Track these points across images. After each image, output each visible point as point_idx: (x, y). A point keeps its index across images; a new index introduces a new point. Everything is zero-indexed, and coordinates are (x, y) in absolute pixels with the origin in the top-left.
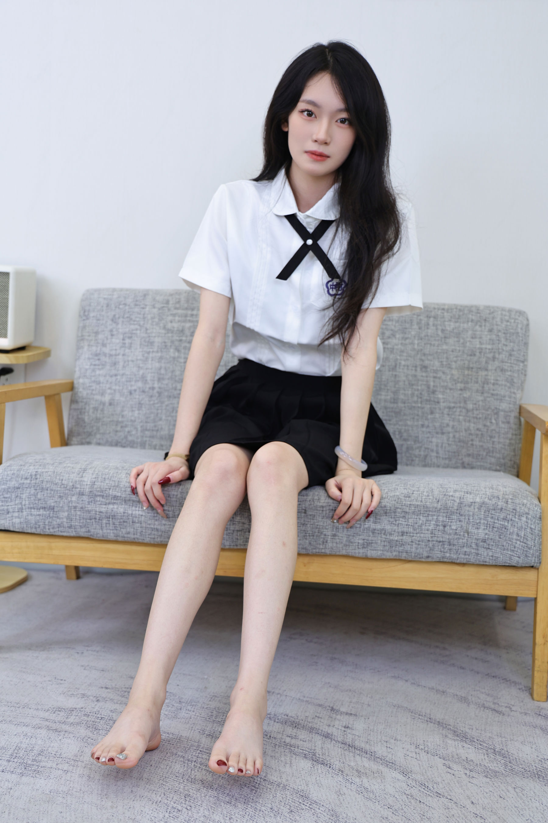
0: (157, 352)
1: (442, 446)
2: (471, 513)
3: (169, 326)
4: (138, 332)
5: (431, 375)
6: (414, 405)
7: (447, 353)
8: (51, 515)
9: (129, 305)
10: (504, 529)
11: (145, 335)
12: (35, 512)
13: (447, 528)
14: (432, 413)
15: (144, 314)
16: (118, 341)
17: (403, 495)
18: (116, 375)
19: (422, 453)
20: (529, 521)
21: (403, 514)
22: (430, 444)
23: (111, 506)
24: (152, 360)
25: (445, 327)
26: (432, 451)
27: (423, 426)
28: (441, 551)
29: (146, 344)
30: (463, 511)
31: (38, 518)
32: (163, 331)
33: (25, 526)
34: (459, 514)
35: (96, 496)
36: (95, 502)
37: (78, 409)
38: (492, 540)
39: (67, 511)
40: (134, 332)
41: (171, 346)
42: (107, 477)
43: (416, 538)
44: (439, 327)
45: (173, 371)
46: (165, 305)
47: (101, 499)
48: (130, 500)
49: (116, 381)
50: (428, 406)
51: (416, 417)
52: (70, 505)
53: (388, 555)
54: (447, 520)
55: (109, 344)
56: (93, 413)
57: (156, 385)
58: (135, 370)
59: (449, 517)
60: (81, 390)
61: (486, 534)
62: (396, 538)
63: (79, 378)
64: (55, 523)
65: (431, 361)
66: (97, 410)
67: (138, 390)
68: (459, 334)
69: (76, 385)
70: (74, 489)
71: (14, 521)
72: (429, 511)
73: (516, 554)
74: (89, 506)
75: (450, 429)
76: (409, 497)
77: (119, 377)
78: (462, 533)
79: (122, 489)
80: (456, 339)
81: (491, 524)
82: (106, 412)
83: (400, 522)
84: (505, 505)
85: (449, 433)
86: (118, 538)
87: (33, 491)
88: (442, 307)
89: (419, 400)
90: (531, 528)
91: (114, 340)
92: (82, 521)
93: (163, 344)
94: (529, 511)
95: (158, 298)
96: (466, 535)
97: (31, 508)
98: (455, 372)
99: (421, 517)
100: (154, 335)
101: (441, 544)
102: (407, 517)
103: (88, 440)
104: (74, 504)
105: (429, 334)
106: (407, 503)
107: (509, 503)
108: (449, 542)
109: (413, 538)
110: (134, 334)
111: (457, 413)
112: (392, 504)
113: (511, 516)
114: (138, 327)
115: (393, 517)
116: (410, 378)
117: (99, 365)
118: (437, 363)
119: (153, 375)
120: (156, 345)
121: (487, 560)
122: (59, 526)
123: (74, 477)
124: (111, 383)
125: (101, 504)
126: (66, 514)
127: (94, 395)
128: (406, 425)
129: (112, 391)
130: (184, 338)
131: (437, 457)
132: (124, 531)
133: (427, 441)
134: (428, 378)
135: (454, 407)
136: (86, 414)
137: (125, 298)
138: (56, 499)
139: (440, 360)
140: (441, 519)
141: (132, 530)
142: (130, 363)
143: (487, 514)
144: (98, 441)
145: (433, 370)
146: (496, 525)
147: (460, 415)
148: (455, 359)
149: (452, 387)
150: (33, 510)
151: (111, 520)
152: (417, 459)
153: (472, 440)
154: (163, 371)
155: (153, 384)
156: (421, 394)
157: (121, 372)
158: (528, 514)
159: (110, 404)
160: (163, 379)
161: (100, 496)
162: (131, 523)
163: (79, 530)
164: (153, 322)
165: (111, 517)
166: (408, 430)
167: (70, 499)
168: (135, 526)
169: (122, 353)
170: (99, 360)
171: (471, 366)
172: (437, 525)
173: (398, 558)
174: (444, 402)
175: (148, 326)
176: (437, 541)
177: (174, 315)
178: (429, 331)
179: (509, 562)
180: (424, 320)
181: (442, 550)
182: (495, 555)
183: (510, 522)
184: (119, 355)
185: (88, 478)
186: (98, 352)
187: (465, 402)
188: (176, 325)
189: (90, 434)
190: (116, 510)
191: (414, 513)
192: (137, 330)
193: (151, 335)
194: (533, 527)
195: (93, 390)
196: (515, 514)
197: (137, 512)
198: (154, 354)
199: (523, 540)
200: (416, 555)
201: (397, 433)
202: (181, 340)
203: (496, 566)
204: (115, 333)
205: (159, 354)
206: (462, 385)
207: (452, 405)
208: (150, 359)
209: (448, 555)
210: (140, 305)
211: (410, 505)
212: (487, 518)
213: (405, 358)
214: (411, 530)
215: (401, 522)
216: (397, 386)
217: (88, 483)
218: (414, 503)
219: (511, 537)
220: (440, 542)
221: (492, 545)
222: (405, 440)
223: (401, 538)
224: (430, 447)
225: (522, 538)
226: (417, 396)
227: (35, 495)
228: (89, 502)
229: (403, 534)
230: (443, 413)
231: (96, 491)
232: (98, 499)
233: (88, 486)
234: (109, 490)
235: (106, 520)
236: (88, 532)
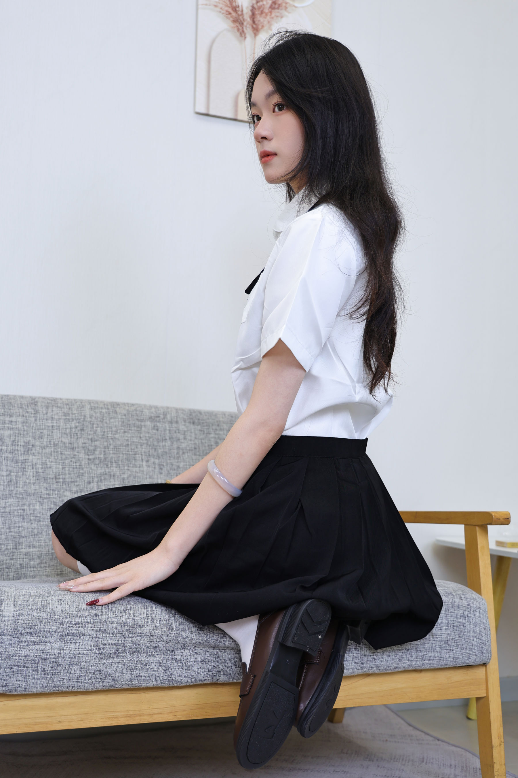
10: (462, 627)
20: (482, 616)
23: (42, 646)
28: (408, 659)
35: (22, 634)
36: (20, 642)
38: (453, 640)
42: (35, 607)
47: (29, 638)
48: (68, 636)
61: (448, 634)
73: (474, 652)
74: (10, 649)
79: (58, 621)
81: (451, 623)
84: (460, 601)
86: (46, 689)
90: (483, 623)
94: (480, 605)
107: (463, 599)
113: (467, 612)
121: (449, 662)
125: (28, 645)
132: (56, 678)
141: (68, 675)
143: (447, 613)
146: (456, 624)
151: (40, 665)
158: (479, 608)
161: (26, 633)
162: (67, 666)
165: (41, 661)
168: (72, 669)
179: (467, 661)
182: (455, 656)
183: (466, 619)
190: (49, 651)
194: (485, 621)
196: (470, 610)
197: (77, 651)
199: (479, 636)
203: (454, 668)
209: (413, 663)
212: (447, 617)
217: (11, 618)
219: (468, 634)
221: (454, 646)
225: (478, 635)
228: (11, 644)
231: (22, 627)
232: (24, 638)
233: (10, 622)
234: (39, 624)
235: (33, 666)
236: (5, 686)
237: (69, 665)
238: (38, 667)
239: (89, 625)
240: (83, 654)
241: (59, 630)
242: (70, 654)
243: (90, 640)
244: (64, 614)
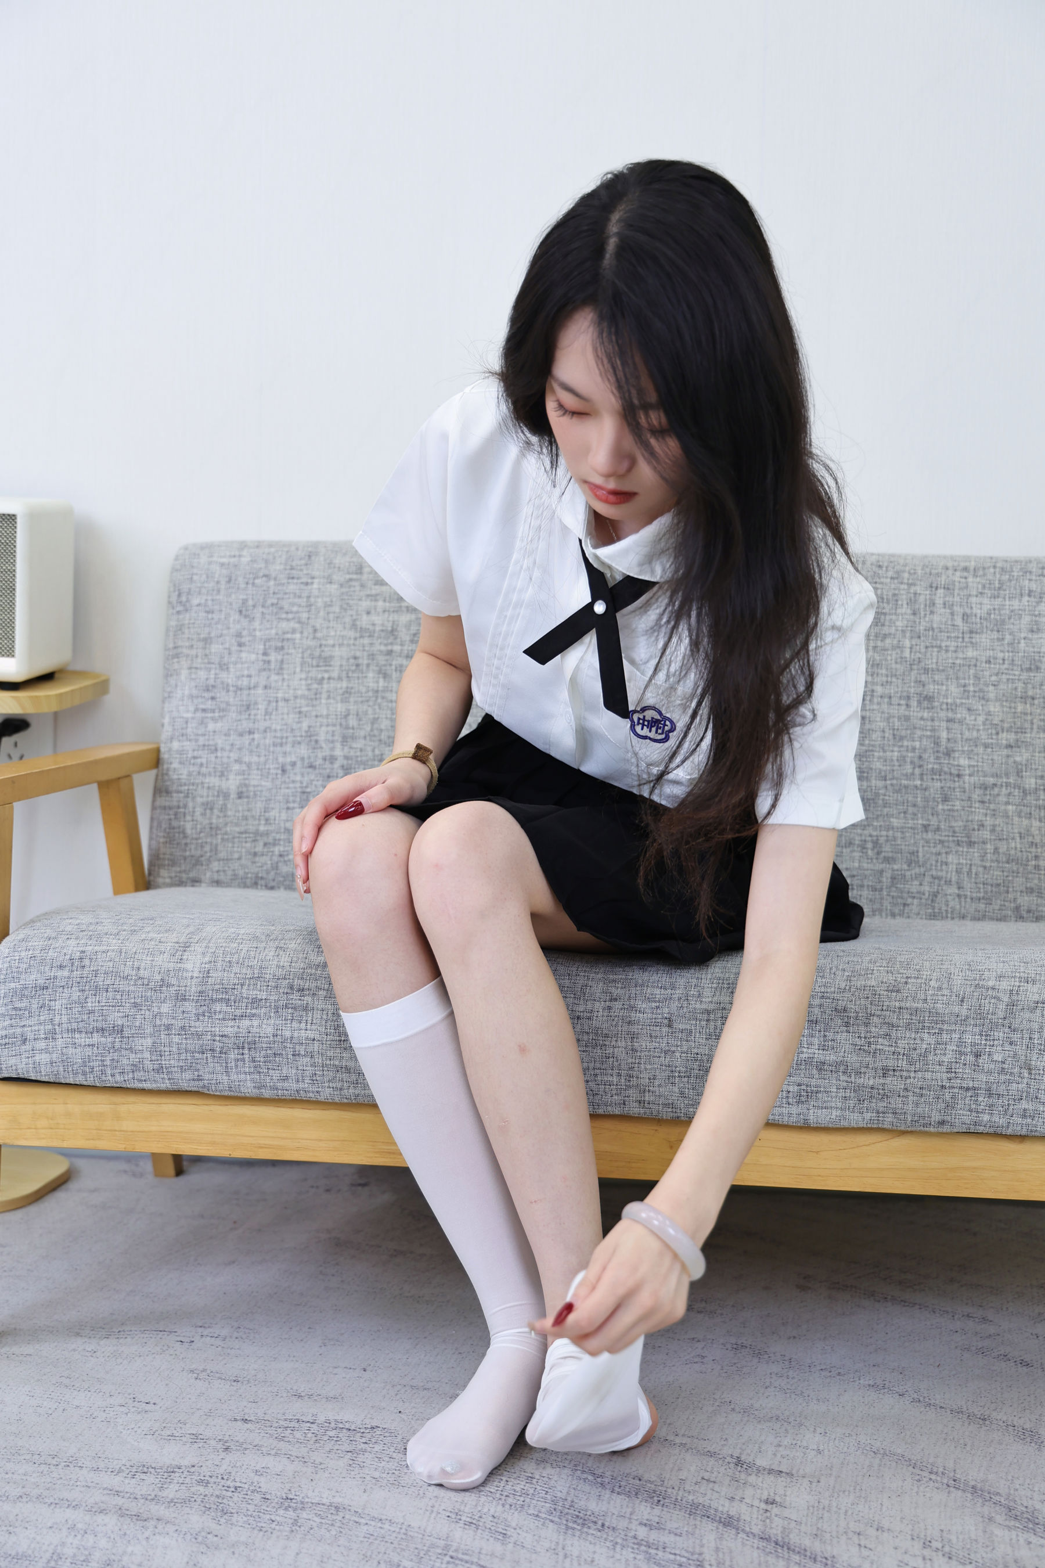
0: (340, 678)
1: (969, 873)
2: (1036, 1026)
3: (364, 621)
4: (298, 636)
5: (943, 714)
6: (905, 782)
7: (976, 666)
8: (117, 1045)
9: (275, 579)
11: (311, 643)
12: (81, 1039)
13: (983, 1060)
14: (946, 799)
15: (309, 597)
16: (253, 657)
17: (884, 987)
18: (250, 732)
19: (926, 888)
21: (885, 1029)
22: (944, 867)
23: (246, 1023)
24: (329, 697)
25: (972, 608)
26: (949, 882)
27: (926, 828)
28: (970, 1110)
29: (315, 663)
30: (1018, 1021)
31: (88, 1051)
32: (352, 634)
33: (61, 1069)
34: (1009, 1027)
35: (213, 1000)
36: (212, 1013)
37: (170, 808)
39: (151, 1035)
40: (289, 636)
41: (368, 665)
42: (234, 959)
43: (916, 1080)
44: (956, 609)
45: (374, 721)
46: (354, 576)
47: (224, 1008)
48: (286, 1007)
49: (250, 744)
50: (938, 784)
51: (911, 810)
52: (158, 1022)
53: (855, 1119)
54: (983, 1042)
55: (235, 663)
56: (203, 814)
57: (338, 752)
58: (291, 719)
59: (986, 1036)
60: (175, 765)
62: (871, 1083)
63: (172, 739)
64: (125, 1061)
65: (942, 684)
66: (211, 809)
67: (299, 764)
68: (1003, 622)
69: (165, 756)
70: (164, 988)
71: (37, 1058)
72: (943, 1022)
74: (197, 1024)
75: (986, 834)
76: (898, 991)
77: (256, 736)
78: (1016, 1070)
79: (270, 984)
80: (995, 635)
82: (229, 813)
83: (878, 1047)
85: (984, 843)
86: (263, 1091)
87: (76, 995)
88: (963, 564)
89: (917, 771)
91: (244, 655)
92: (183, 1057)
93: (352, 661)
95: (338, 560)
96: (1026, 1075)
97: (73, 1031)
98: (994, 708)
99: (926, 1035)
100: (331, 642)
101: (969, 1094)
102: (894, 1035)
103: (191, 875)
104: (165, 1021)
105: (935, 626)
106: (893, 1003)
108: (989, 1090)
109: (908, 1081)
110: (288, 639)
111: (1002, 799)
112: (860, 1005)
114: (297, 626)
115: (863, 1035)
116: (897, 724)
117: (213, 711)
118: (954, 689)
119: (330, 728)
120: (336, 663)
122: (135, 1068)
123: (164, 961)
124: (240, 749)
125: (224, 1019)
126: (149, 1041)
127: (204, 775)
128: (889, 828)
129: (244, 767)
130: (397, 648)
131: (959, 896)
132: (275, 1074)
133: (937, 861)
134: (937, 723)
135: (995, 785)
136: (188, 818)
137: (266, 561)
138: (127, 1009)
139: (963, 681)
140: (968, 1038)
141: (294, 1071)
142: (280, 704)
144: (216, 877)
145: (947, 704)
147: (1007, 803)
148: (994, 678)
149: (990, 741)
150: (77, 1036)
151: (246, 1051)
152: (916, 901)
153: (1037, 857)
154: (352, 722)
155: (332, 749)
156: (920, 757)
157: (262, 725)
159: (240, 795)
160: (354, 738)
161: (221, 1000)
162: (290, 1056)
163: (177, 1076)
164: (328, 613)
165: (246, 1046)
166: (895, 839)
167: (156, 1010)
168: (299, 1063)
169: (263, 682)
170: (213, 698)
171: (1030, 693)
172: (961, 1053)
173: (875, 1126)
174: (970, 775)
175: (318, 623)
176: (961, 1088)
177: (374, 597)
178: (936, 618)
180: (924, 595)
181: (973, 1106)
184: (255, 687)
185: (194, 963)
186: (211, 682)
187: (1019, 773)
188: (378, 619)
189: (197, 862)
190: (258, 1030)
191: (908, 1026)
192: (294, 631)
193: (324, 642)
195: (202, 765)
197: (303, 1033)
198: (333, 684)
200: (916, 1118)
201: (870, 845)
202: (390, 653)
204: (245, 640)
205: (344, 684)
206: (1012, 737)
207: (992, 780)
208: (324, 695)
209: (986, 1118)
210: (298, 578)
211: (900, 1008)
213: (884, 679)
214: (903, 1063)
215: (881, 1047)
216: (867, 742)
217: (195, 975)
218: (908, 1005)
220: (968, 1089)
222: (887, 860)
223: (882, 1081)
224: (944, 874)
226: (912, 762)
227: (82, 1003)
228: (197, 1015)
229: (885, 1072)
230: (970, 799)
231: (213, 990)
232: (218, 1007)
233: (195, 980)
234: (239, 986)
235: (236, 1053)
236: (198, 1080)
237: (293, 1055)
238: (243, 1054)
239: (321, 992)
240: (314, 1040)
241: (272, 998)
242: (292, 1037)
243: (325, 1017)
244: (280, 972)
